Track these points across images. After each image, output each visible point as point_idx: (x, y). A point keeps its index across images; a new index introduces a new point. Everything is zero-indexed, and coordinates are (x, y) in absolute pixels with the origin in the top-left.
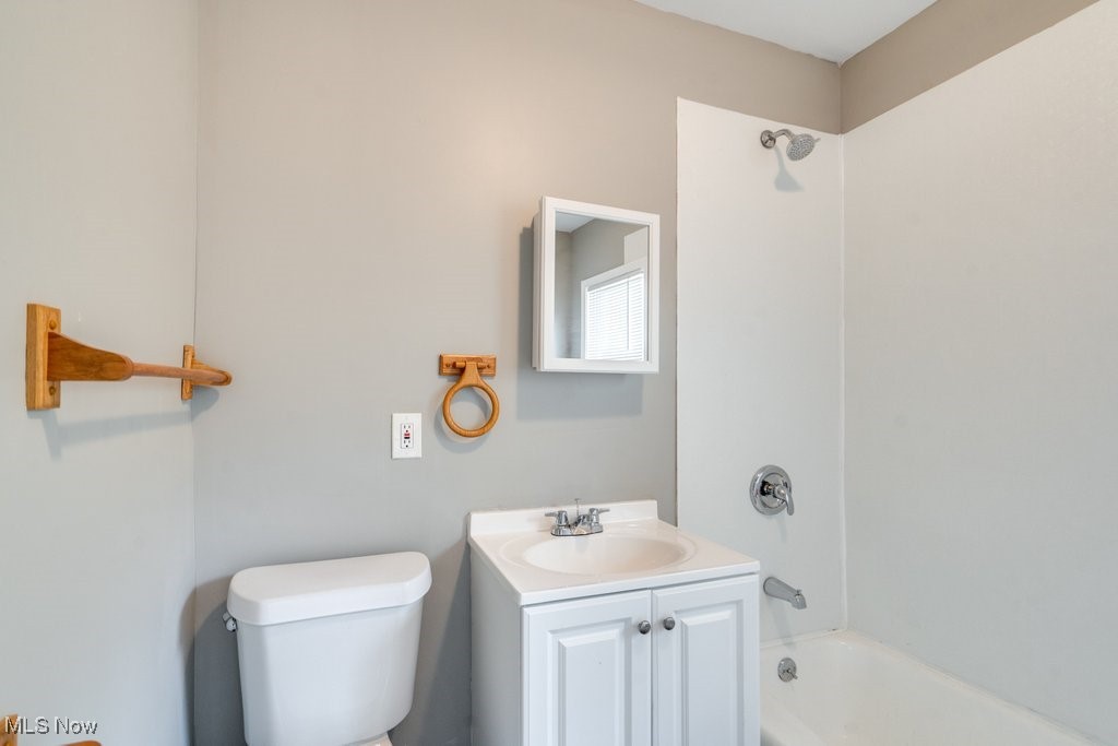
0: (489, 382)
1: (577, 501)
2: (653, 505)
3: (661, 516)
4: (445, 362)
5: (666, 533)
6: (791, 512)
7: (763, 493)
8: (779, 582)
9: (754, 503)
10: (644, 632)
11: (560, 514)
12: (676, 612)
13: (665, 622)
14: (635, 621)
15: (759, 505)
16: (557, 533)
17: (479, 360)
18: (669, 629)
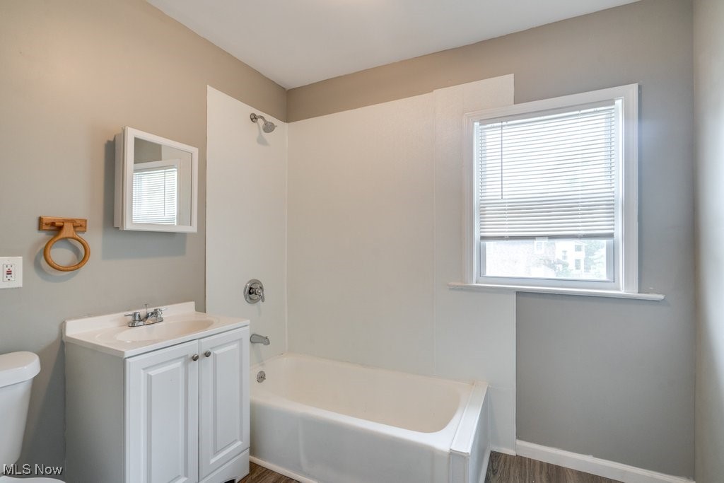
0: (81, 236)
1: (146, 306)
2: (192, 304)
3: (197, 309)
4: (45, 221)
5: (201, 316)
6: (263, 301)
7: (250, 293)
8: (257, 335)
9: (246, 299)
10: (195, 360)
11: (135, 314)
12: (211, 348)
13: (205, 354)
14: (190, 355)
15: (248, 300)
16: (132, 325)
17: (72, 221)
18: (207, 356)
